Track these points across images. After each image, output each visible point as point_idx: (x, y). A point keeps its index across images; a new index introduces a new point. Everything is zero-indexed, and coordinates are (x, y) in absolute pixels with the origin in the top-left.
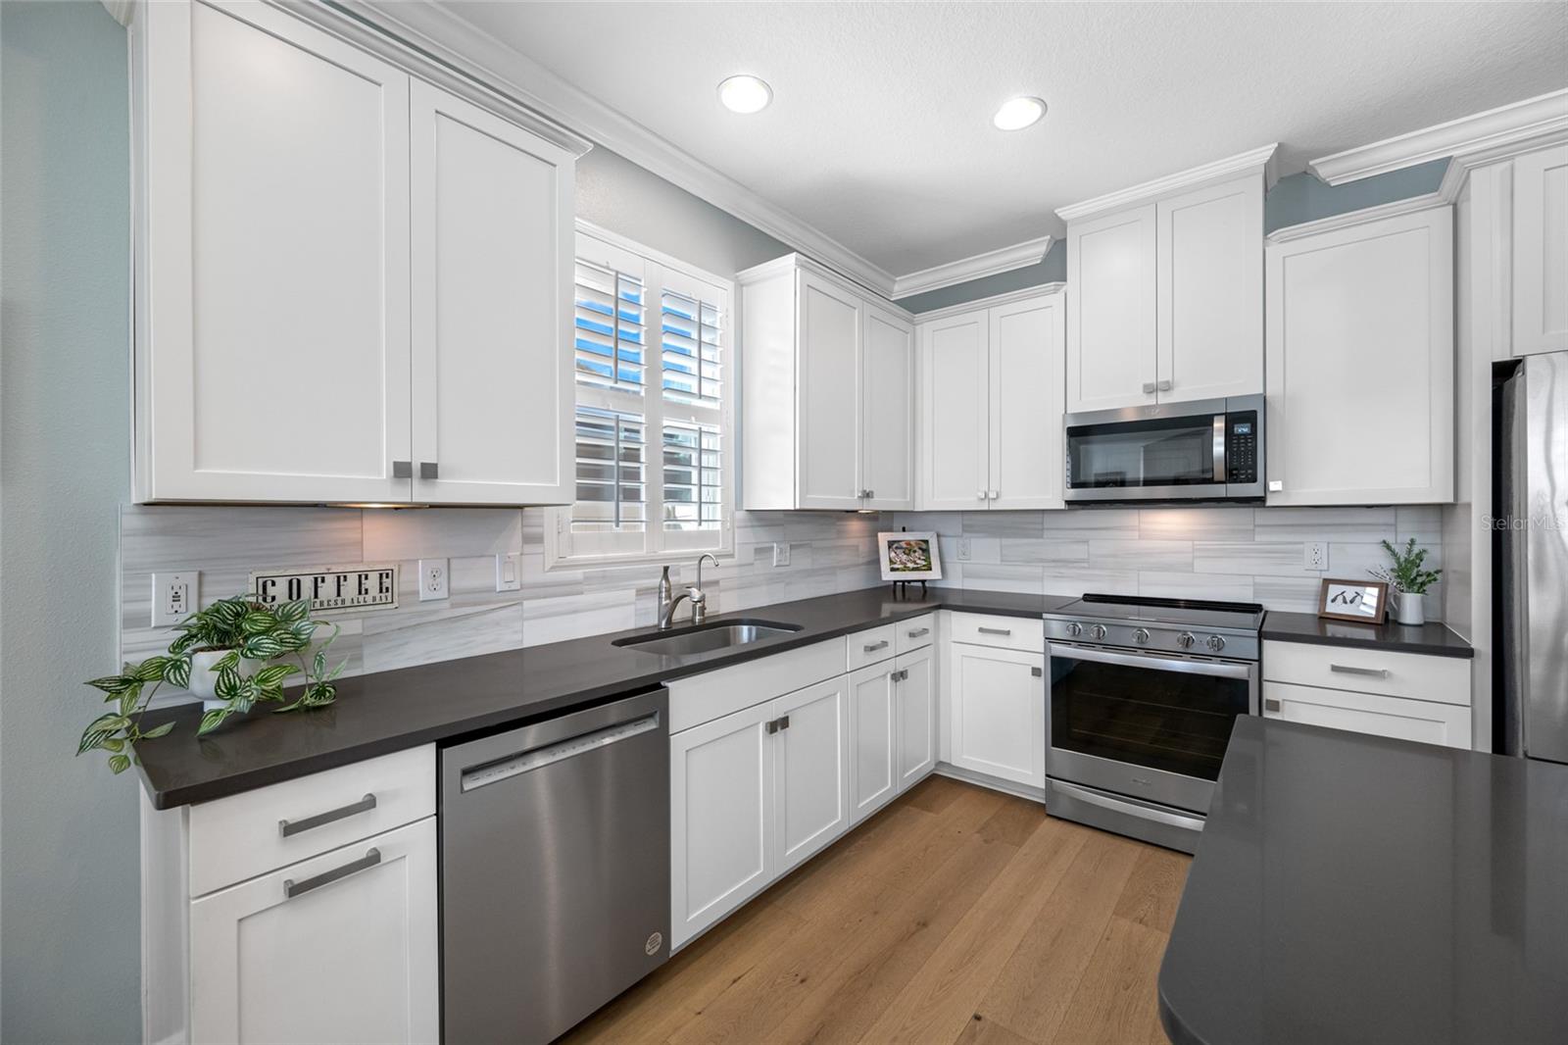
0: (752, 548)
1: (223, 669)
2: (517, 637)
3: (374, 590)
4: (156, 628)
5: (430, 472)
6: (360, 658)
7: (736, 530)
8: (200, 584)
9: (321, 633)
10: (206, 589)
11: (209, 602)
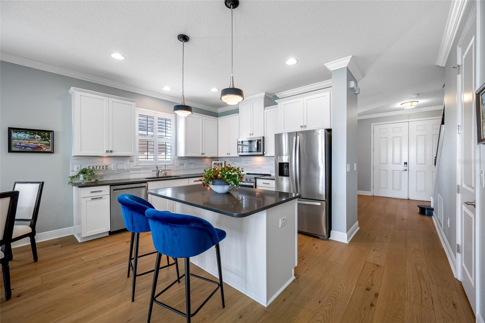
0: (179, 164)
1: (84, 176)
2: (129, 177)
3: (105, 168)
4: (76, 172)
5: (111, 151)
6: (103, 178)
7: (175, 161)
8: (81, 166)
9: (96, 174)
10: (82, 167)
11: (82, 169)
